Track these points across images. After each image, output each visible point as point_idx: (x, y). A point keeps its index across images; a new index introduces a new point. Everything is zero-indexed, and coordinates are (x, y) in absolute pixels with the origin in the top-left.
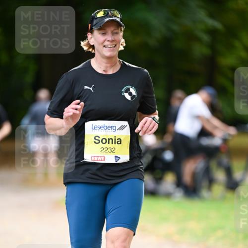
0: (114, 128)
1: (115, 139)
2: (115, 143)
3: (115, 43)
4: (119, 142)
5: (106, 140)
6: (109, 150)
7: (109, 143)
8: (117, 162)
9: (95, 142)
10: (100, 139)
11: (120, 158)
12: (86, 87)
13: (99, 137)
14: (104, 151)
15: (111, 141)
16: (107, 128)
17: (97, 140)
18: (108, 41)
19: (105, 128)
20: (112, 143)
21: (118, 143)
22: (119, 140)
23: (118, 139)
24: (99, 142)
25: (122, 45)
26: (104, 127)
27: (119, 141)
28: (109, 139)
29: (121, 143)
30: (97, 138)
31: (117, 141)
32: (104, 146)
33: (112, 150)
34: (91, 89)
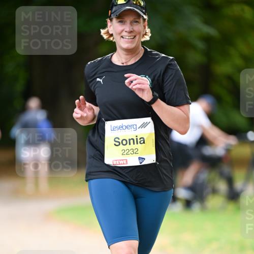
0: (135, 127)
1: (137, 139)
2: (137, 143)
3: (135, 34)
4: (142, 142)
5: (126, 141)
6: (131, 152)
7: (130, 144)
8: (142, 164)
9: (115, 144)
10: (120, 141)
11: (144, 159)
13: (119, 139)
14: (125, 153)
15: (132, 141)
16: (126, 127)
17: (118, 143)
19: (124, 128)
20: (134, 144)
21: (140, 143)
22: (142, 139)
23: (140, 139)
24: (120, 144)
28: (130, 140)
29: (144, 143)
30: (117, 140)
31: (139, 141)
32: (125, 147)
33: (135, 151)
34: (101, 81)
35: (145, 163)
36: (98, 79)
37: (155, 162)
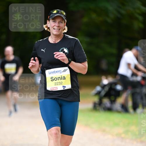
0: (60, 72)
1: (62, 77)
2: (62, 79)
3: (60, 28)
4: (64, 79)
6: (59, 83)
7: (58, 80)
8: (64, 89)
9: (51, 80)
10: (54, 79)
11: (65, 87)
14: (56, 84)
15: (59, 78)
16: (56, 72)
17: (53, 79)
18: (56, 26)
20: (60, 80)
22: (64, 77)
24: (53, 80)
26: (54, 72)
28: (58, 78)
29: (65, 79)
32: (56, 82)
33: (61, 83)
34: (44, 51)
35: (66, 89)
36: (42, 50)
37: (71, 88)
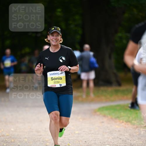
3: (57, 40)
12: (46, 58)
14: (55, 83)
18: (54, 39)
25: (61, 40)
27: (61, 79)
28: (57, 78)
30: (52, 78)
33: (58, 82)
